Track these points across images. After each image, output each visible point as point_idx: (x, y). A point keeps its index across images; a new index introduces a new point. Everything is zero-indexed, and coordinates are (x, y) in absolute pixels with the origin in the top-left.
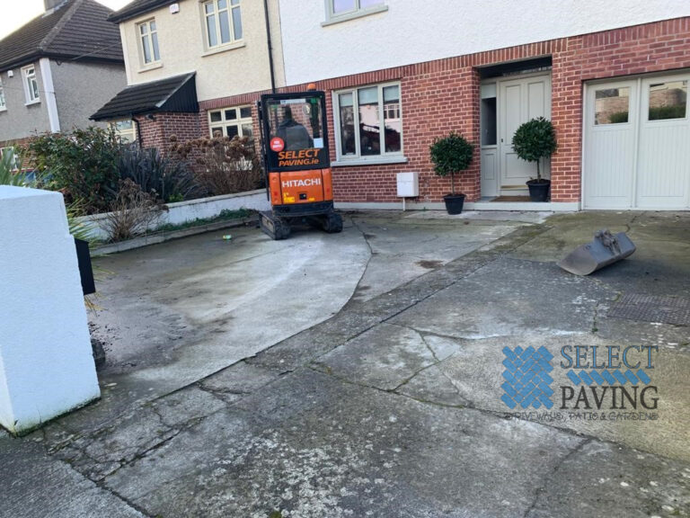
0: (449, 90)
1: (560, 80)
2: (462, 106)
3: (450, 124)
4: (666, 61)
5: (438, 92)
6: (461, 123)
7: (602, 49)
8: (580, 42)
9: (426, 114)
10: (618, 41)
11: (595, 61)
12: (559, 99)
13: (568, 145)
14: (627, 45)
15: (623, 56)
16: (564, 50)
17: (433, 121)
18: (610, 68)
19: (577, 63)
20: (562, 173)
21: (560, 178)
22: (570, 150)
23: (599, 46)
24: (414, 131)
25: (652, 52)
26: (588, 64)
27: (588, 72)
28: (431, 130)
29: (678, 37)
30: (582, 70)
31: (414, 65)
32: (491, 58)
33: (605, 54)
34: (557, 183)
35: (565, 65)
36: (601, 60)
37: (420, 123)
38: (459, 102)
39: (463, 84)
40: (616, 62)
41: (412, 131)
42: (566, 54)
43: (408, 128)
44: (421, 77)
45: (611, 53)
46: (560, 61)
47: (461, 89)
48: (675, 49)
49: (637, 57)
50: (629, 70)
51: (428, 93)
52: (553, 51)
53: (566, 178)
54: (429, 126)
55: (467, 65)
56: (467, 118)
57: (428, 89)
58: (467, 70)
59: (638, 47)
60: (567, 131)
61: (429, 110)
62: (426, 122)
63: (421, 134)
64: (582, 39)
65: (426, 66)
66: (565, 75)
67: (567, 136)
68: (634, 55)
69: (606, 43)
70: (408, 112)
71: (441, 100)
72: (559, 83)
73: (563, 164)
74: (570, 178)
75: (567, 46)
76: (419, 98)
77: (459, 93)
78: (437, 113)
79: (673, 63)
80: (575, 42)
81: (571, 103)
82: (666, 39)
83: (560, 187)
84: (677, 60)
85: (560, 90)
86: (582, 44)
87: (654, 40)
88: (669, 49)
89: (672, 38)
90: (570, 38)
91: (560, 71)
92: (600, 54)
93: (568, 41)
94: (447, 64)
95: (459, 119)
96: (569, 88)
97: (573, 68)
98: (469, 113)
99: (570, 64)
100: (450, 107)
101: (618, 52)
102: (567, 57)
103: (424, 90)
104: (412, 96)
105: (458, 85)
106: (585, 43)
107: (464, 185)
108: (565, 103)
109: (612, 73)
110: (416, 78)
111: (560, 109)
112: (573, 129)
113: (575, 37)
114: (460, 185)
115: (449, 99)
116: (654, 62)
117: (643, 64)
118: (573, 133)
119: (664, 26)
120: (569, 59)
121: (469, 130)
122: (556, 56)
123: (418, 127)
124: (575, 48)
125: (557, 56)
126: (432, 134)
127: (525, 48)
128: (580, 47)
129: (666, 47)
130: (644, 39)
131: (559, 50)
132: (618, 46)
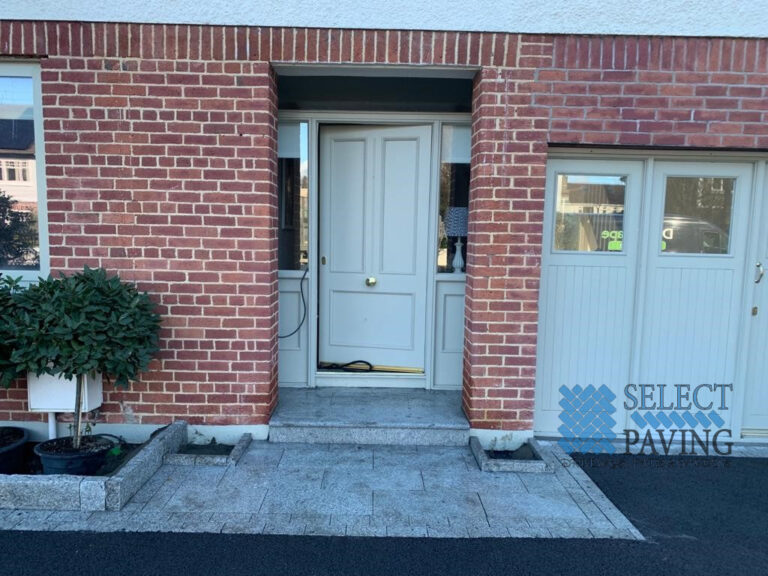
0: (201, 117)
1: (499, 136)
2: (238, 164)
3: (202, 209)
4: (726, 130)
5: (167, 116)
6: (236, 210)
7: (596, 77)
8: (548, 50)
9: (127, 173)
10: (631, 65)
11: (579, 102)
12: (497, 182)
13: (514, 295)
14: (649, 78)
15: (642, 102)
16: (511, 63)
17: (147, 196)
18: (613, 126)
19: (540, 100)
20: (498, 361)
21: (491, 371)
22: (517, 306)
23: (590, 70)
24: (87, 217)
25: (699, 103)
26: (564, 107)
27: (563, 125)
28: (141, 219)
29: (751, 79)
30: (552, 119)
31: (87, 24)
32: (323, 50)
33: (603, 89)
34: (486, 382)
35: (512, 100)
36: (594, 102)
37: (105, 195)
38: (230, 153)
39: (241, 105)
40: (626, 114)
41: (79, 217)
42: (514, 75)
43: (68, 206)
44: (110, 65)
45: (617, 90)
46: (501, 87)
47: (234, 117)
48: (746, 105)
49: (670, 109)
50: (653, 137)
51: (134, 115)
52: (486, 61)
53: (508, 372)
54: (135, 207)
55: (254, 56)
56: (255, 199)
57: (134, 102)
58: (253, 68)
59: (673, 86)
60: (511, 261)
61: (135, 162)
62: (127, 196)
63: (111, 230)
64: (554, 44)
65: (127, 36)
66: (512, 124)
67: (513, 272)
68: (663, 102)
69: (607, 65)
70: (66, 160)
71: (176, 139)
72: (497, 142)
73: (500, 339)
74: (516, 372)
75: (519, 56)
76: (103, 126)
77: (230, 129)
78: (162, 173)
79: (738, 136)
80: (537, 50)
81: (523, 194)
82: (728, 79)
83: (491, 393)
84: (748, 129)
85: (498, 159)
86: (553, 57)
87: (704, 79)
88: (733, 104)
89: (739, 79)
90: (527, 36)
91: (501, 112)
92: (593, 89)
93: (520, 44)
94: (194, 40)
95: (229, 198)
96: (519, 159)
97: (530, 112)
98: (259, 187)
99: (523, 100)
100: (201, 163)
101: (630, 90)
102: (518, 82)
103: (122, 103)
104: (79, 113)
105: (227, 105)
106: (560, 56)
107: (243, 378)
108: (510, 194)
109: (617, 137)
110: (94, 65)
111: (496, 205)
112: (525, 256)
113: (537, 36)
114: (231, 377)
115: (199, 140)
116: (703, 127)
117: (680, 127)
118: (524, 266)
119: (727, 51)
120: (521, 87)
121: (258, 234)
122: (493, 74)
123: (100, 207)
124: (535, 63)
125: (495, 74)
126: (145, 231)
127: (416, 40)
128: (547, 62)
129: (728, 97)
130: (685, 72)
131: (498, 62)
132: (629, 76)
